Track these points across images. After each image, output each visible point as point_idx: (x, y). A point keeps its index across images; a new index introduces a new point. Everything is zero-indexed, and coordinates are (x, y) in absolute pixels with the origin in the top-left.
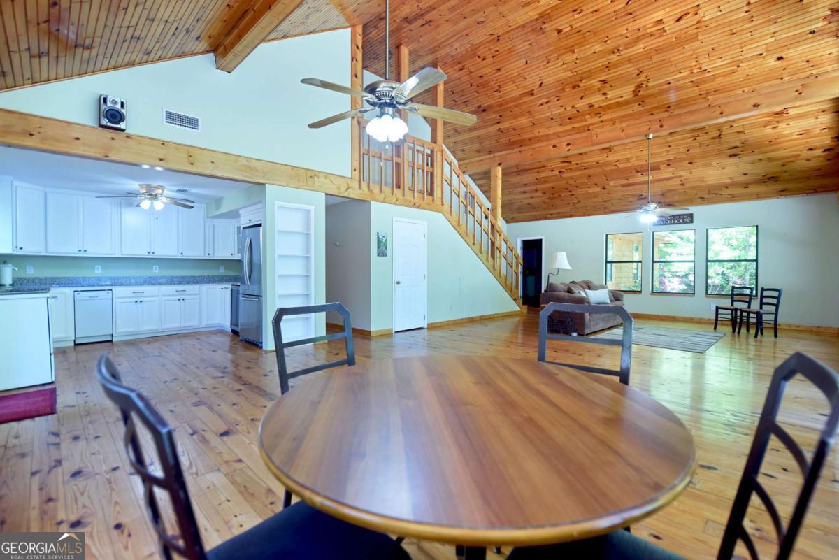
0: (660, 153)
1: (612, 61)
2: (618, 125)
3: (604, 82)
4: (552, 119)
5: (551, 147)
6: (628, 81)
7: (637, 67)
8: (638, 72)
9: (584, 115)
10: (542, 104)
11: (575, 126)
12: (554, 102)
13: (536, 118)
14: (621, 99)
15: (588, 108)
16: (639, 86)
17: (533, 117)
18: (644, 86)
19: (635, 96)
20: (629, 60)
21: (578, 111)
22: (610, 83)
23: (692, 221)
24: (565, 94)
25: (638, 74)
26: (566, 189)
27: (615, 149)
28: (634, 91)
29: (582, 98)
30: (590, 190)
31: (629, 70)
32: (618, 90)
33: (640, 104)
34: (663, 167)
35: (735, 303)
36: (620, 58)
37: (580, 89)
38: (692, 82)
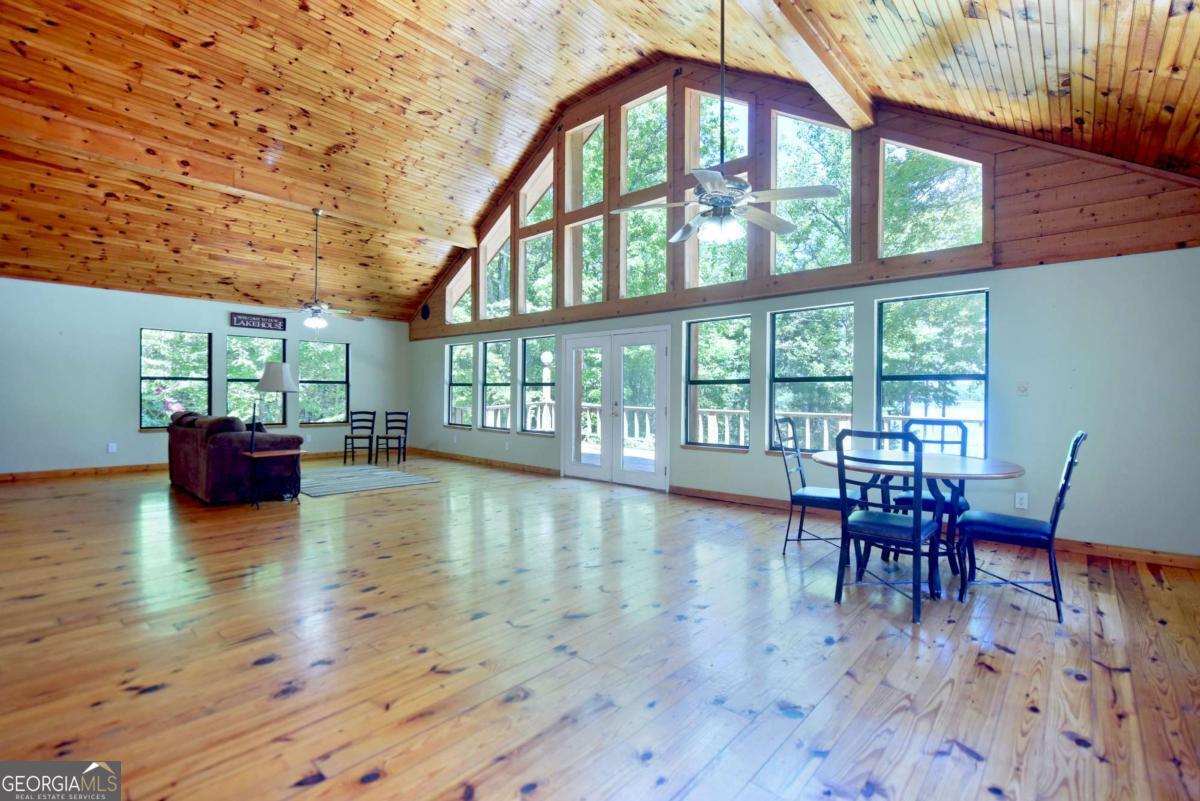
0: (297, 233)
1: (336, 98)
2: (278, 176)
3: (305, 113)
4: (178, 106)
5: (142, 150)
6: (333, 132)
7: (353, 125)
8: (350, 130)
9: (241, 133)
10: (180, 72)
11: (212, 140)
12: (208, 86)
13: (144, 83)
14: (307, 147)
15: (256, 130)
16: (338, 147)
17: (141, 79)
18: (344, 150)
19: (326, 154)
20: (353, 113)
21: (236, 124)
22: (310, 120)
23: (284, 328)
24: (236, 87)
25: (348, 134)
26: (93, 229)
27: (246, 203)
28: (330, 149)
29: (258, 110)
30: (145, 246)
31: (343, 122)
32: (312, 134)
33: (323, 166)
34: (287, 250)
35: (355, 431)
36: (346, 101)
37: (267, 98)
38: (387, 176)
